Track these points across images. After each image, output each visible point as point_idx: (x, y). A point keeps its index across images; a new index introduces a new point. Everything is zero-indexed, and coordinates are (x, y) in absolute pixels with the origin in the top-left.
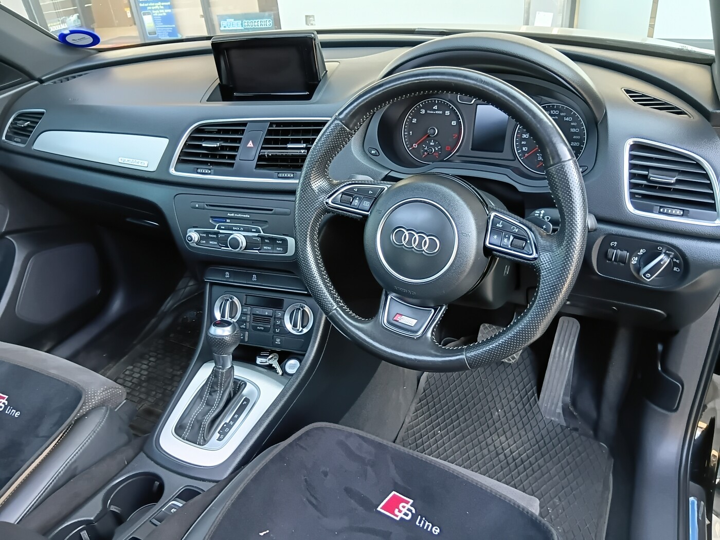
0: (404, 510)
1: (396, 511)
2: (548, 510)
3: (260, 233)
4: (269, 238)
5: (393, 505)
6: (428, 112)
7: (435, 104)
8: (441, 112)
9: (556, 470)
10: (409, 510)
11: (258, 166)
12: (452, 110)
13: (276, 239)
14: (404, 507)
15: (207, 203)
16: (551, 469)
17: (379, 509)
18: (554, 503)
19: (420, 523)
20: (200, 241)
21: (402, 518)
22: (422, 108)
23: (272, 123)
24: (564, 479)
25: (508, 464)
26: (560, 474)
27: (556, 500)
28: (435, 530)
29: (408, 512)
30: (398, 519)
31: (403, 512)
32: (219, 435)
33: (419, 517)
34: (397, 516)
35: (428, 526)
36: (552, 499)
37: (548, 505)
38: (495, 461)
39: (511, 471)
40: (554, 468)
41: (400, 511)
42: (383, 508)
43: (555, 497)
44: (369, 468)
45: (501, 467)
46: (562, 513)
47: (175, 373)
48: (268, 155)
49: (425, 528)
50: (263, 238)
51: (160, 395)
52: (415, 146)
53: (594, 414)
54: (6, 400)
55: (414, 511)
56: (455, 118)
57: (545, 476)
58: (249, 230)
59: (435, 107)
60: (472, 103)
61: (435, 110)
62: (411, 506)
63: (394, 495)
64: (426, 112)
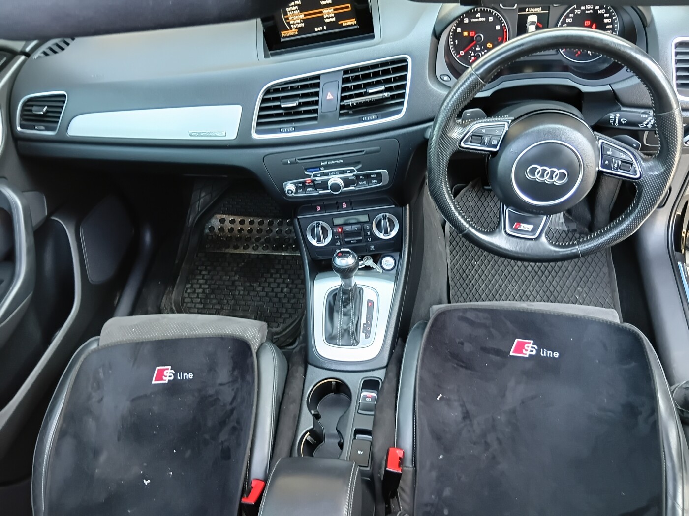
0: (530, 349)
1: (524, 351)
2: (576, 298)
3: (355, 172)
4: (364, 175)
5: (520, 348)
6: (472, 20)
7: (477, 12)
8: (484, 19)
9: (572, 267)
10: (532, 348)
11: (341, 115)
12: (495, 17)
13: (370, 174)
14: (528, 347)
15: (298, 158)
16: (568, 267)
17: (511, 354)
18: (578, 291)
19: (543, 353)
20: (297, 191)
21: (530, 355)
22: (465, 17)
23: (346, 72)
24: (579, 271)
25: (536, 273)
26: (575, 269)
27: (579, 289)
28: (556, 355)
29: (532, 349)
30: (527, 356)
31: (529, 350)
32: (364, 334)
33: (541, 350)
34: (526, 354)
35: (550, 354)
36: (576, 289)
37: (575, 294)
38: (526, 273)
39: (540, 278)
40: (570, 266)
41: (527, 350)
42: (514, 352)
43: (578, 286)
44: (492, 330)
45: (532, 276)
46: (586, 297)
47: (233, 278)
48: (353, 104)
49: (548, 356)
50: (357, 176)
51: (233, 301)
52: (462, 53)
53: (589, 217)
54: (171, 369)
55: (536, 347)
56: (498, 21)
57: (566, 273)
58: (345, 172)
59: (478, 15)
60: (515, 8)
61: (478, 18)
62: (533, 344)
63: (518, 342)
64: (470, 20)
